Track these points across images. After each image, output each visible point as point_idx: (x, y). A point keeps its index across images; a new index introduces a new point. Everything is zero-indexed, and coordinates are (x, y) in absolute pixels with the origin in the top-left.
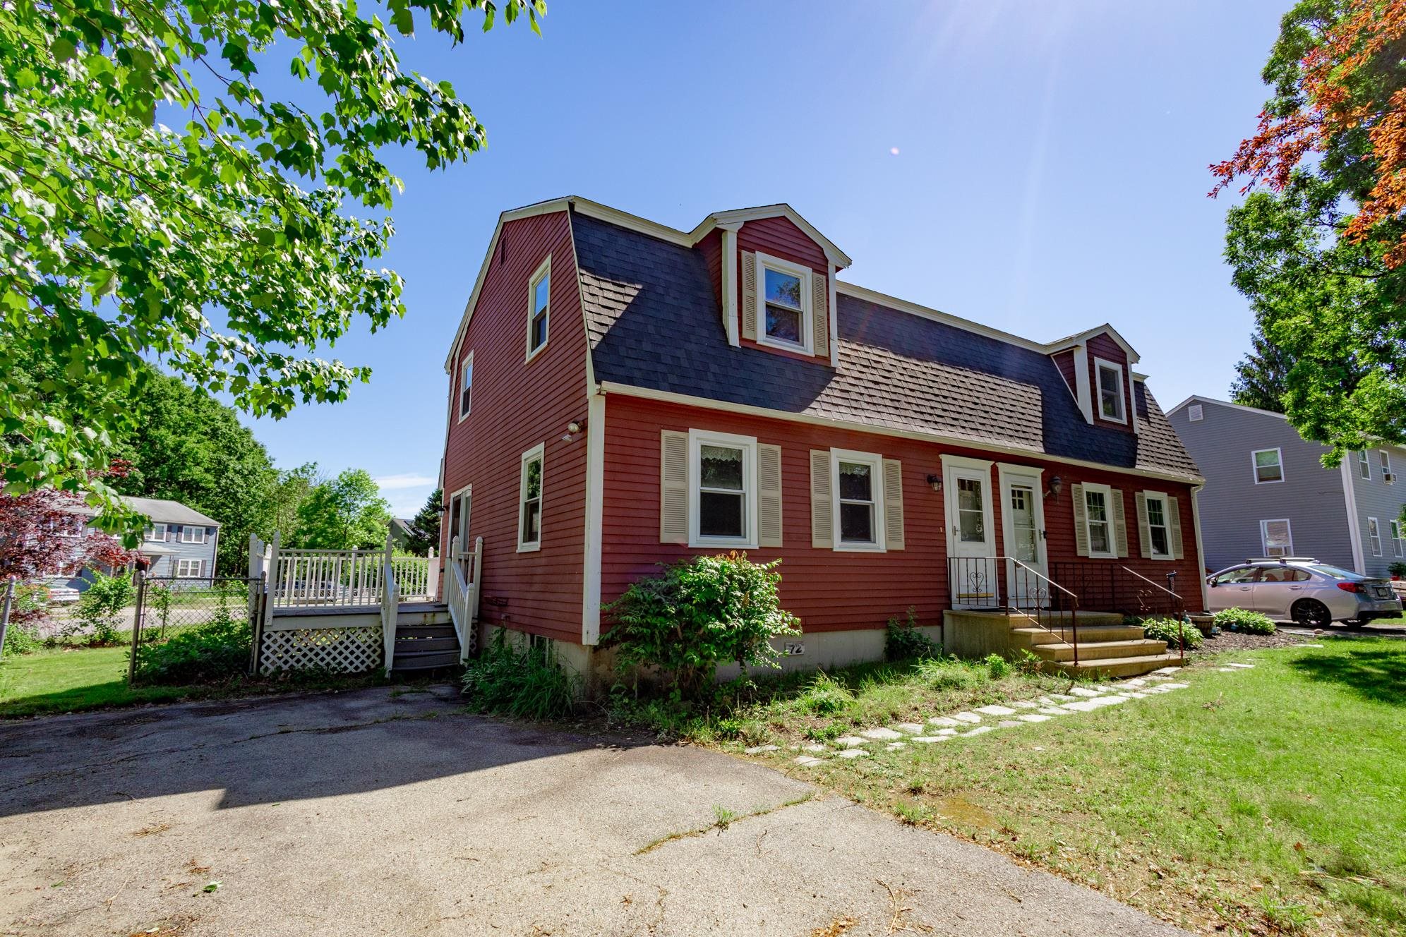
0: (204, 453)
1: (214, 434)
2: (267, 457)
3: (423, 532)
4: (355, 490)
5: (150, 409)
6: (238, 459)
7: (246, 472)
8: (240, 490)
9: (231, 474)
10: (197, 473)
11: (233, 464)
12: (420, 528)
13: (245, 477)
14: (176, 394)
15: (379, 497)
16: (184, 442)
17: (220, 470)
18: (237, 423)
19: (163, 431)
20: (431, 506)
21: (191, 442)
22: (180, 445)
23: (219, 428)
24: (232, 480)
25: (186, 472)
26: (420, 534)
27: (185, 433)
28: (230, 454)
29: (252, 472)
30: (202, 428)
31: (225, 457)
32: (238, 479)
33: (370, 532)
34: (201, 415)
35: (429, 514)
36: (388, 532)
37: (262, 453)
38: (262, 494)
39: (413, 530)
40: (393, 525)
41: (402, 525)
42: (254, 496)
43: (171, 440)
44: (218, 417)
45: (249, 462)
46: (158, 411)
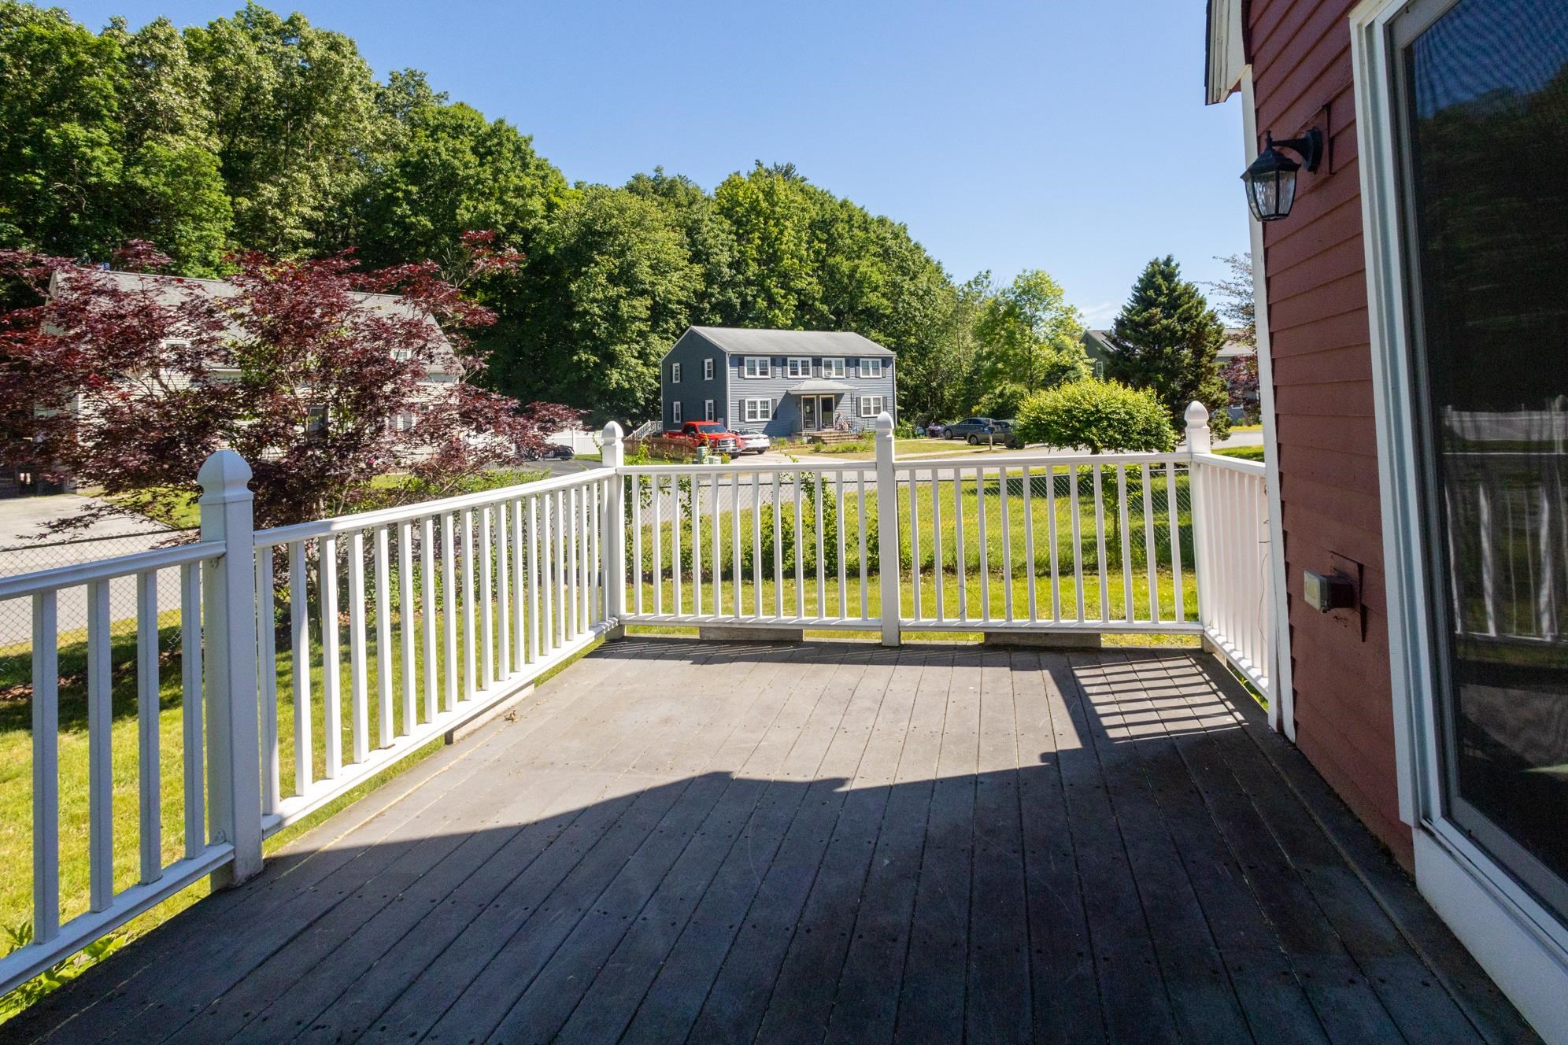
0: (877, 278)
1: (886, 255)
2: (945, 272)
3: (1130, 345)
4: (1034, 296)
5: (825, 236)
6: (911, 279)
7: (921, 293)
8: (917, 313)
9: (906, 297)
10: (873, 299)
11: (907, 285)
12: (1127, 338)
13: (921, 298)
14: (845, 216)
15: (1066, 304)
16: (857, 267)
17: (894, 292)
18: (909, 240)
19: (838, 258)
20: (1138, 300)
21: (864, 266)
22: (854, 270)
23: (890, 247)
24: (909, 304)
25: (865, 299)
26: (1127, 349)
27: (859, 257)
28: (904, 274)
29: (928, 292)
30: (873, 249)
31: (899, 279)
32: (915, 303)
33: (1059, 349)
34: (873, 236)
35: (1138, 313)
36: (1083, 351)
37: (938, 270)
38: (940, 316)
39: (1114, 342)
40: (1087, 339)
41: (1101, 338)
42: (932, 320)
43: (845, 266)
44: (889, 236)
45: (923, 280)
46: (830, 236)
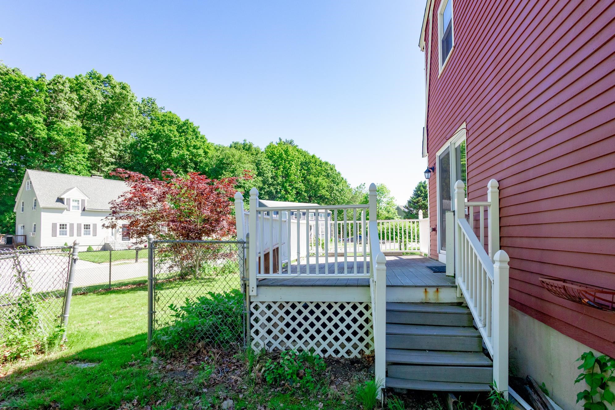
0: (325, 185)
1: (328, 176)
2: (348, 183)
3: (412, 209)
4: (380, 193)
5: (306, 168)
6: (337, 185)
7: (340, 190)
8: (339, 198)
9: (335, 192)
10: (323, 192)
11: (335, 187)
12: (411, 207)
13: (340, 192)
14: (314, 161)
15: (391, 196)
16: (318, 180)
17: (331, 189)
18: (336, 170)
19: (311, 176)
20: (415, 194)
21: (320, 179)
22: (317, 181)
23: (329, 173)
24: (336, 194)
25: (320, 192)
26: (411, 211)
27: (318, 176)
28: (334, 183)
29: (342, 190)
30: (324, 173)
31: (332, 185)
32: (338, 194)
33: (388, 212)
34: (323, 168)
35: (415, 199)
36: (397, 213)
37: (346, 182)
38: (347, 199)
39: (407, 208)
40: (398, 209)
41: (403, 208)
42: (344, 200)
43: (314, 180)
44: (329, 169)
45: (341, 187)
46: (309, 169)
